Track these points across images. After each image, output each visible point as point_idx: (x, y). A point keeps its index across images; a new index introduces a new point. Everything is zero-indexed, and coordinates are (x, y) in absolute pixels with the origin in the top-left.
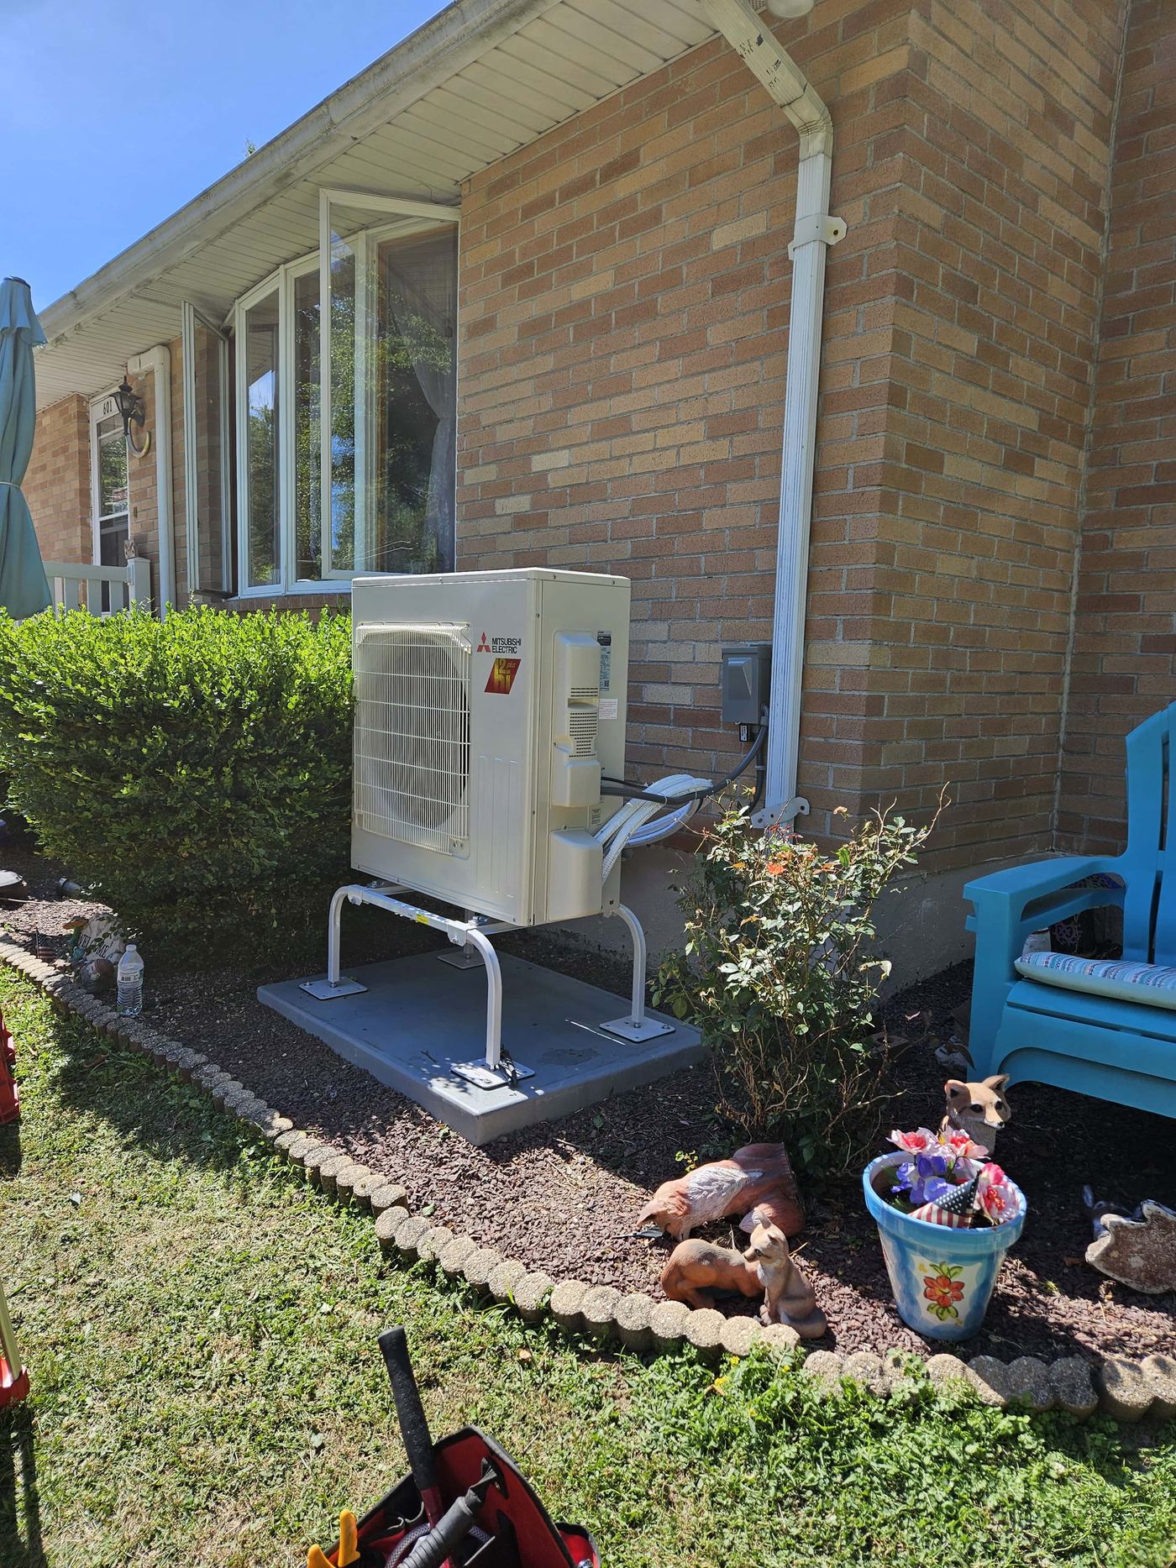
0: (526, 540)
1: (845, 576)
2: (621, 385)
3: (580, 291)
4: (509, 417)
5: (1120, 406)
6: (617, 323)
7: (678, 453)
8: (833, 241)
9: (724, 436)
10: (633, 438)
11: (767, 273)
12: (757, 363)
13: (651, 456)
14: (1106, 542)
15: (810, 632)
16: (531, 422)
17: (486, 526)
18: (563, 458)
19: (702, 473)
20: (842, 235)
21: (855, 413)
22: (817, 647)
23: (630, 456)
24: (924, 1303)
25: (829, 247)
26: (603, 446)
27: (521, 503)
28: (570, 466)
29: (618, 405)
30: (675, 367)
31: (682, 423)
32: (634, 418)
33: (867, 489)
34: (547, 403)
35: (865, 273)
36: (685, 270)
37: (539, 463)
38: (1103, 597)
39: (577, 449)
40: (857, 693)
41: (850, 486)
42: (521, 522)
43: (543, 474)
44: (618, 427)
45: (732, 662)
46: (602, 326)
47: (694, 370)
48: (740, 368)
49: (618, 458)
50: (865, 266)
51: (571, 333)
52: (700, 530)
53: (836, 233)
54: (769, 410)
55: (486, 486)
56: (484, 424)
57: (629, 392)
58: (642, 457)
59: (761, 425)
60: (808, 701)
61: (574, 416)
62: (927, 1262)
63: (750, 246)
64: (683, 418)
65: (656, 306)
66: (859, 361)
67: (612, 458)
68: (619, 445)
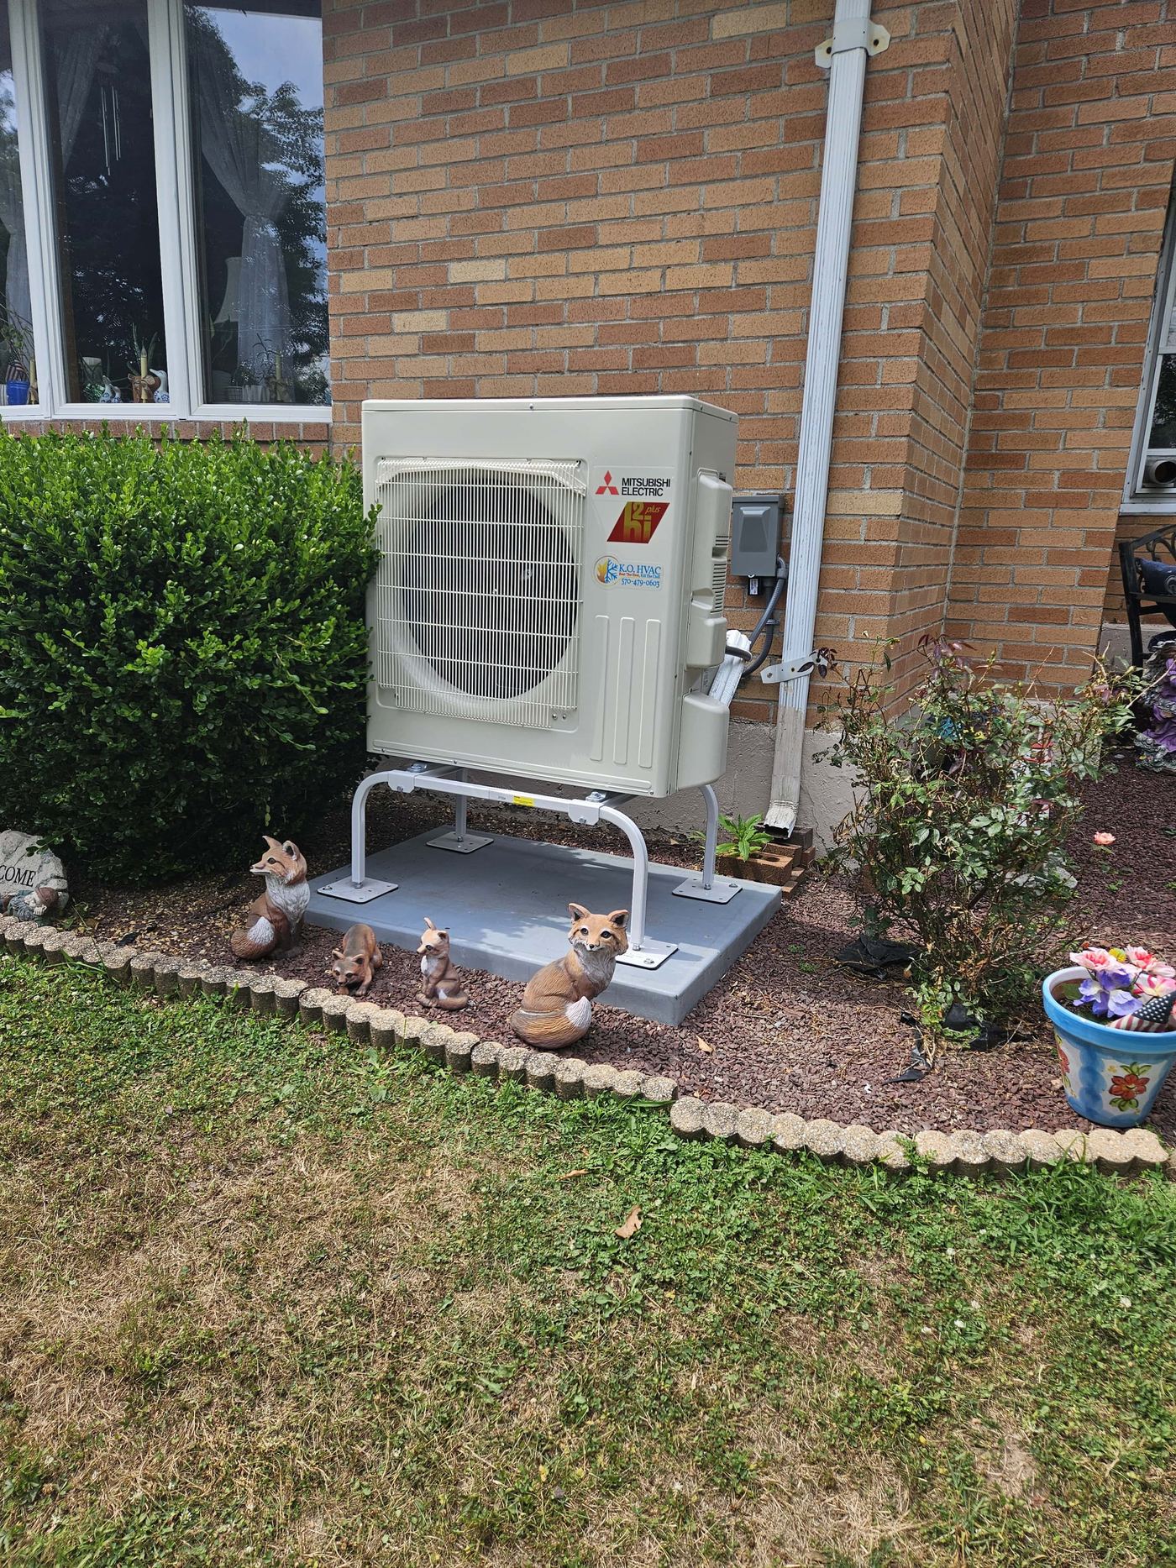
0: (441, 366)
1: (875, 422)
2: (584, 190)
3: (517, 64)
4: (411, 212)
5: (1015, 270)
6: (575, 110)
7: (663, 276)
8: (873, 52)
9: (725, 260)
10: (598, 252)
11: (786, 76)
12: (772, 179)
13: (625, 275)
14: (998, 402)
15: (834, 483)
16: (445, 222)
17: (377, 346)
18: (496, 270)
19: (696, 301)
20: (883, 46)
21: (893, 248)
22: (840, 496)
23: (597, 273)
24: (1106, 1097)
25: (868, 57)
26: (558, 261)
27: (436, 321)
28: (507, 280)
29: (577, 212)
30: (661, 172)
31: (668, 240)
32: (600, 228)
33: (904, 331)
34: (470, 198)
35: (909, 95)
36: (674, 58)
37: (458, 272)
38: (992, 455)
39: (517, 259)
40: (884, 543)
41: (884, 326)
42: (432, 344)
43: (467, 287)
44: (580, 238)
45: (748, 511)
46: (552, 113)
47: (685, 180)
48: (748, 182)
49: (577, 275)
50: (910, 86)
51: (507, 115)
52: (694, 366)
53: (876, 43)
54: (785, 235)
55: (377, 298)
56: (370, 217)
57: (596, 196)
58: (613, 277)
59: (775, 251)
60: (827, 552)
61: (513, 218)
62: (1116, 1064)
63: (763, 40)
64: (669, 234)
65: (632, 96)
66: (900, 191)
67: (569, 274)
68: (580, 260)
